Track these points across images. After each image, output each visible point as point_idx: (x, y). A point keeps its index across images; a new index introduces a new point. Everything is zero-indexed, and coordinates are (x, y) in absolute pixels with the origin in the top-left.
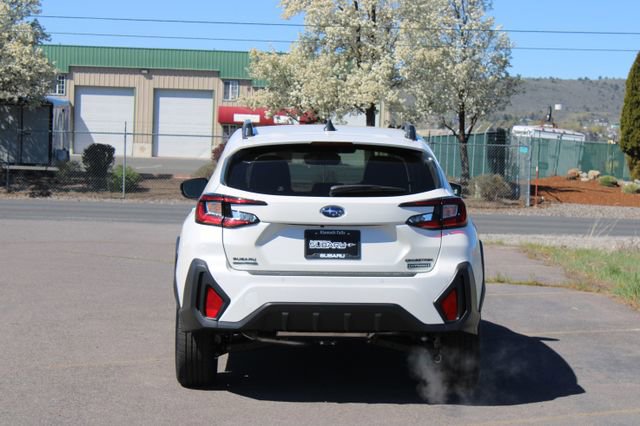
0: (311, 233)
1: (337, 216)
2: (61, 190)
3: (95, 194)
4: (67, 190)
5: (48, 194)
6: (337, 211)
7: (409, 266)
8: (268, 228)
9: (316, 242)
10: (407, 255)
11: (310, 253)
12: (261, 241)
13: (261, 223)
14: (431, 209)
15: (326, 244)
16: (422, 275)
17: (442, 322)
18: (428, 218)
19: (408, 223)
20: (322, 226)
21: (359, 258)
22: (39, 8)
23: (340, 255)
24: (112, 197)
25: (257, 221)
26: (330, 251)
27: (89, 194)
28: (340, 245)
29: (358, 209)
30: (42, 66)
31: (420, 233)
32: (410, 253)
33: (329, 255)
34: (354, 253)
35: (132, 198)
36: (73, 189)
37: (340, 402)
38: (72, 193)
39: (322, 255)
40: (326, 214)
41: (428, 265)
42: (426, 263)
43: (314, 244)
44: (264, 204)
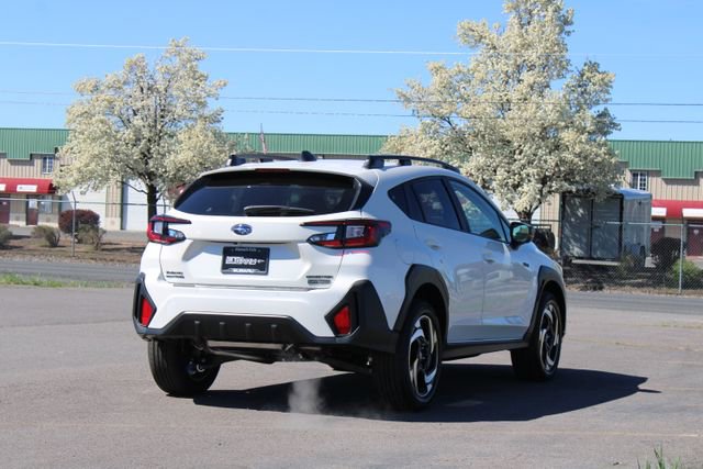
0: (229, 250)
1: (245, 234)
2: (616, 284)
3: (652, 289)
4: (623, 285)
5: (601, 288)
6: (247, 229)
7: (310, 282)
8: (191, 245)
9: (231, 258)
10: (308, 272)
11: (226, 267)
12: (187, 257)
13: (186, 241)
14: (335, 229)
15: (240, 260)
16: (320, 290)
17: (332, 335)
18: (331, 237)
19: (308, 241)
20: (236, 243)
21: (266, 274)
22: (607, 96)
23: (250, 271)
24: (667, 293)
25: (184, 239)
26: (243, 266)
27: (645, 289)
28: (251, 261)
29: (265, 228)
30: (597, 155)
31: (321, 251)
32: (311, 269)
33: (241, 270)
34: (262, 268)
35: (688, 294)
36: (629, 284)
37: (258, 409)
38: (628, 288)
39: (235, 270)
40: (237, 232)
41: (328, 282)
42: (327, 280)
43: (230, 260)
44: (189, 222)
